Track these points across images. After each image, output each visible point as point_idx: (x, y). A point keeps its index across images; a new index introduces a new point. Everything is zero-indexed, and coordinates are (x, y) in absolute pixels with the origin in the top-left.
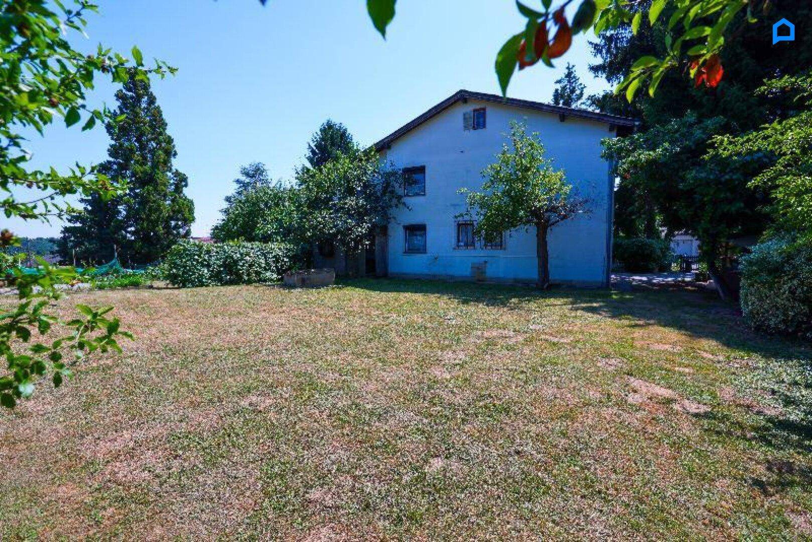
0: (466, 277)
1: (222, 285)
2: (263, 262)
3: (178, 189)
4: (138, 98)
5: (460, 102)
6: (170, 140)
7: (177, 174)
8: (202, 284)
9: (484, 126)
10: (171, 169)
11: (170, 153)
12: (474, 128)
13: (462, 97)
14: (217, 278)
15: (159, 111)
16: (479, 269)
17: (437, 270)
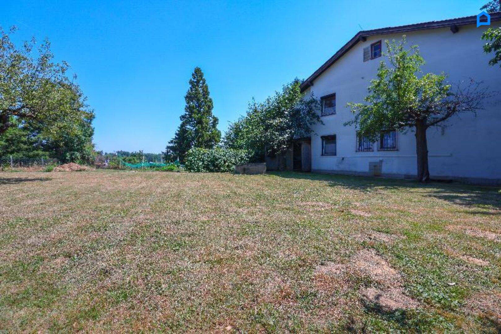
0: (365, 173)
1: (209, 172)
2: (233, 160)
3: (214, 125)
4: (198, 82)
5: (361, 41)
6: (211, 101)
7: (214, 118)
8: (199, 171)
9: (380, 55)
10: (212, 116)
11: (210, 108)
12: (372, 59)
13: (362, 37)
14: (207, 168)
15: (206, 87)
16: (376, 166)
17: (344, 167)
